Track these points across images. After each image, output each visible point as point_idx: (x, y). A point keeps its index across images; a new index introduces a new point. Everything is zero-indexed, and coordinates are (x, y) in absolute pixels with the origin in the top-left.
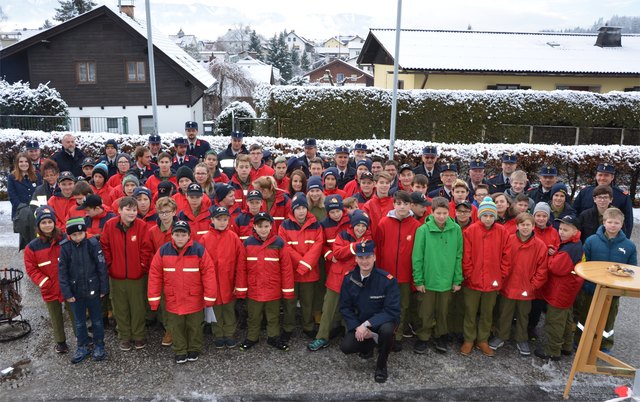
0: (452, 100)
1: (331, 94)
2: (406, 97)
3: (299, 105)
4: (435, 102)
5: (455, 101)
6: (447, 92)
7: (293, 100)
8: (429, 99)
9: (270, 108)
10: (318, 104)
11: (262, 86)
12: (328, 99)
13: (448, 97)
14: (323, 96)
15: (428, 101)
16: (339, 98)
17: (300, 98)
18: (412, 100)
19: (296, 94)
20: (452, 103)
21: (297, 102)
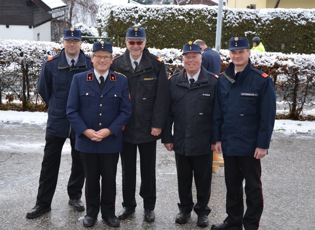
0: (303, 19)
1: (172, 13)
2: (252, 17)
3: (139, 24)
4: (284, 22)
5: (307, 20)
6: (299, 10)
7: (133, 18)
8: (278, 19)
9: (110, 27)
10: (159, 24)
11: (104, 7)
12: (169, 18)
13: (299, 15)
14: (164, 15)
15: (277, 21)
16: (181, 17)
17: (141, 17)
18: (259, 20)
19: (136, 12)
20: (303, 22)
21: (138, 21)
